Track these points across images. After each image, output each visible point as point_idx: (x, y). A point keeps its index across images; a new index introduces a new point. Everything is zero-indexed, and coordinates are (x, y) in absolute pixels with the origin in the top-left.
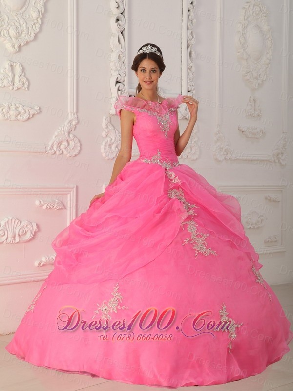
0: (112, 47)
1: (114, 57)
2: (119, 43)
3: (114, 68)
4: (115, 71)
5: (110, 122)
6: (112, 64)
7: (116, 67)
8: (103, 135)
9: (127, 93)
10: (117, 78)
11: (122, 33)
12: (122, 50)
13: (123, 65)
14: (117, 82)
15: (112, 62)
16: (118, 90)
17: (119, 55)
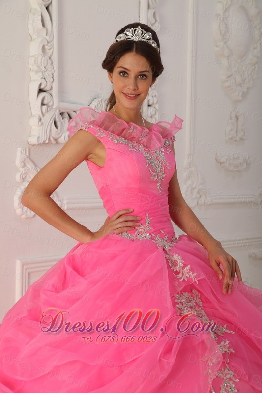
0: (31, 31)
1: (35, 49)
2: (43, 25)
3: (35, 68)
4: (37, 72)
5: (29, 157)
6: (31, 61)
7: (38, 67)
8: (18, 178)
9: (56, 109)
10: (41, 85)
11: (47, 8)
12: (47, 38)
13: (49, 62)
14: (41, 91)
15: (32, 56)
16: (43, 104)
17: (43, 47)
